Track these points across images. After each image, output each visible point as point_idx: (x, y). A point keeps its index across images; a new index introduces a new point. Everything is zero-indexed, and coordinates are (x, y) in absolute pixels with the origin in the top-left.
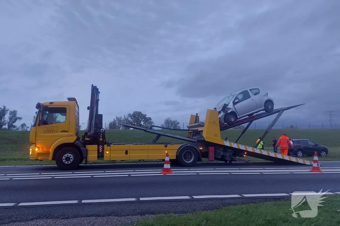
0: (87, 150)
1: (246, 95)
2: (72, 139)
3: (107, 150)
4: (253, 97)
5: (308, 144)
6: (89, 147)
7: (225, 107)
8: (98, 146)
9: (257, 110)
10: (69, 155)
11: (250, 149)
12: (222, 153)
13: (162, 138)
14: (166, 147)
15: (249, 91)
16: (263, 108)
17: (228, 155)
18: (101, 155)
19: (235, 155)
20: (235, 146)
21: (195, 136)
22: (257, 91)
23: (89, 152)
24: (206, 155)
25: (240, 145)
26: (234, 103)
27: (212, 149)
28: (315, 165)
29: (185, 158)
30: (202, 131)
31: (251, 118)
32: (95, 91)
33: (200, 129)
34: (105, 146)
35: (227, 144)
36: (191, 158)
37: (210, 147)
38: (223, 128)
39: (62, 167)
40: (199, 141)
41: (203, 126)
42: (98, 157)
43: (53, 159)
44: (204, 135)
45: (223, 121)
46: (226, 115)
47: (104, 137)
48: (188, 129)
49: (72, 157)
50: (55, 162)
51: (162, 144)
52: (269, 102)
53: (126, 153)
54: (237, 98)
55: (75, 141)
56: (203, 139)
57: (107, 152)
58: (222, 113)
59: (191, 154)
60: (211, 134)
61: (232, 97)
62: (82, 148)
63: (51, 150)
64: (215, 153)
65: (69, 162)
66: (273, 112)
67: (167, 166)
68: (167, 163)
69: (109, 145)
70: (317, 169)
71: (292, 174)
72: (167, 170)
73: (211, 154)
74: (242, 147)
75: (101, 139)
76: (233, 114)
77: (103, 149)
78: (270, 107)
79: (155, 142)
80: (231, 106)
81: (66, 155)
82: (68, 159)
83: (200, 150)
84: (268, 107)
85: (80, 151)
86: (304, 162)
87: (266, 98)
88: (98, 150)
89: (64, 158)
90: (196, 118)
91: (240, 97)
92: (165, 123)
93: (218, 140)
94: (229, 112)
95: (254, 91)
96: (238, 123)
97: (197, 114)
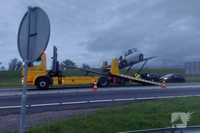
0: (53, 80)
1: (130, 52)
2: (45, 74)
3: (63, 80)
4: (134, 53)
5: (156, 75)
6: (54, 78)
7: (121, 58)
8: (59, 78)
9: (136, 59)
10: (44, 82)
11: (133, 78)
12: (120, 80)
13: (89, 74)
14: (92, 77)
15: (132, 50)
16: (139, 58)
17: (122, 81)
18: (60, 82)
19: (125, 81)
20: (126, 76)
21: (106, 72)
22: (136, 50)
23: (54, 81)
24: (112, 81)
25: (128, 76)
26: (125, 56)
27: (115, 78)
28: (164, 85)
29: (102, 83)
31: (132, 63)
32: (55, 49)
33: (109, 69)
34: (62, 77)
35: (122, 76)
36: (105, 83)
37: (114, 78)
38: (120, 68)
39: (40, 89)
40: (108, 75)
41: (110, 67)
44: (111, 71)
45: (120, 65)
46: (122, 61)
47: (61, 73)
48: (102, 68)
49: (45, 83)
50: (36, 86)
51: (90, 76)
52: (141, 55)
53: (73, 81)
54: (126, 53)
56: (110, 73)
57: (63, 81)
58: (120, 61)
59: (105, 81)
60: (115, 71)
61: (123, 53)
62: (50, 79)
63: (34, 80)
64: (117, 80)
65: (44, 86)
66: (144, 60)
67: (95, 87)
68: (95, 85)
69: (64, 77)
70: (164, 87)
71: (154, 89)
72: (96, 89)
73: (115, 81)
74: (129, 77)
75: (60, 74)
76: (125, 61)
77: (61, 79)
78: (142, 58)
79: (86, 75)
80: (124, 57)
81: (42, 82)
82: (43, 84)
83: (109, 79)
84: (141, 58)
85: (49, 80)
86: (157, 84)
87: (140, 53)
88: (59, 79)
89: (41, 84)
90: (106, 63)
93: (118, 74)
94: (123, 60)
95: (134, 50)
96: (127, 65)
97: (106, 61)
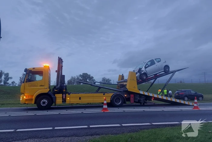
0: (56, 98)
1: (152, 63)
2: (46, 91)
3: (68, 97)
4: (157, 64)
5: (191, 92)
6: (57, 95)
7: (140, 70)
8: (63, 95)
9: (160, 72)
10: (45, 100)
11: (156, 96)
12: (138, 99)
13: (101, 89)
14: (104, 95)
15: (154, 60)
16: (163, 70)
17: (142, 99)
18: (64, 100)
19: (146, 100)
20: (146, 94)
21: (122, 88)
22: (159, 60)
23: (57, 99)
24: (128, 99)
25: (150, 94)
26: (146, 68)
27: (132, 95)
28: (195, 105)
29: (116, 102)
30: (126, 85)
31: (156, 76)
32: (60, 61)
33: (125, 84)
34: (67, 94)
35: (142, 93)
36: (120, 102)
38: (139, 83)
39: (40, 108)
40: (124, 91)
41: (127, 82)
42: (63, 102)
43: (35, 103)
44: (127, 87)
45: (139, 79)
46: (141, 75)
47: (66, 89)
48: (117, 83)
49: (46, 102)
50: (36, 105)
51: (102, 93)
52: (167, 67)
53: (80, 99)
54: (147, 64)
55: (48, 92)
56: (127, 90)
57: (68, 99)
58: (138, 74)
59: (119, 99)
60: (132, 87)
61: (144, 63)
62: (53, 96)
63: (34, 98)
64: (135, 98)
65: (45, 105)
66: (169, 72)
67: (105, 107)
68: (105, 104)
69: (69, 94)
70: (197, 107)
71: (182, 111)
72: (105, 109)
73: (132, 99)
74: (151, 95)
75: (64, 90)
76: (145, 74)
77: (66, 97)
78: (167, 70)
79: (97, 92)
80: (143, 69)
81: (43, 101)
82: (44, 103)
83: (125, 96)
84: (166, 70)
85: (52, 98)
86: (189, 103)
87: (165, 64)
88: (63, 97)
89: (41, 102)
90: (122, 77)
91: (149, 64)
92: (102, 80)
93: (136, 90)
94: (142, 73)
95: (158, 60)
96: (147, 80)
97: (123, 74)
